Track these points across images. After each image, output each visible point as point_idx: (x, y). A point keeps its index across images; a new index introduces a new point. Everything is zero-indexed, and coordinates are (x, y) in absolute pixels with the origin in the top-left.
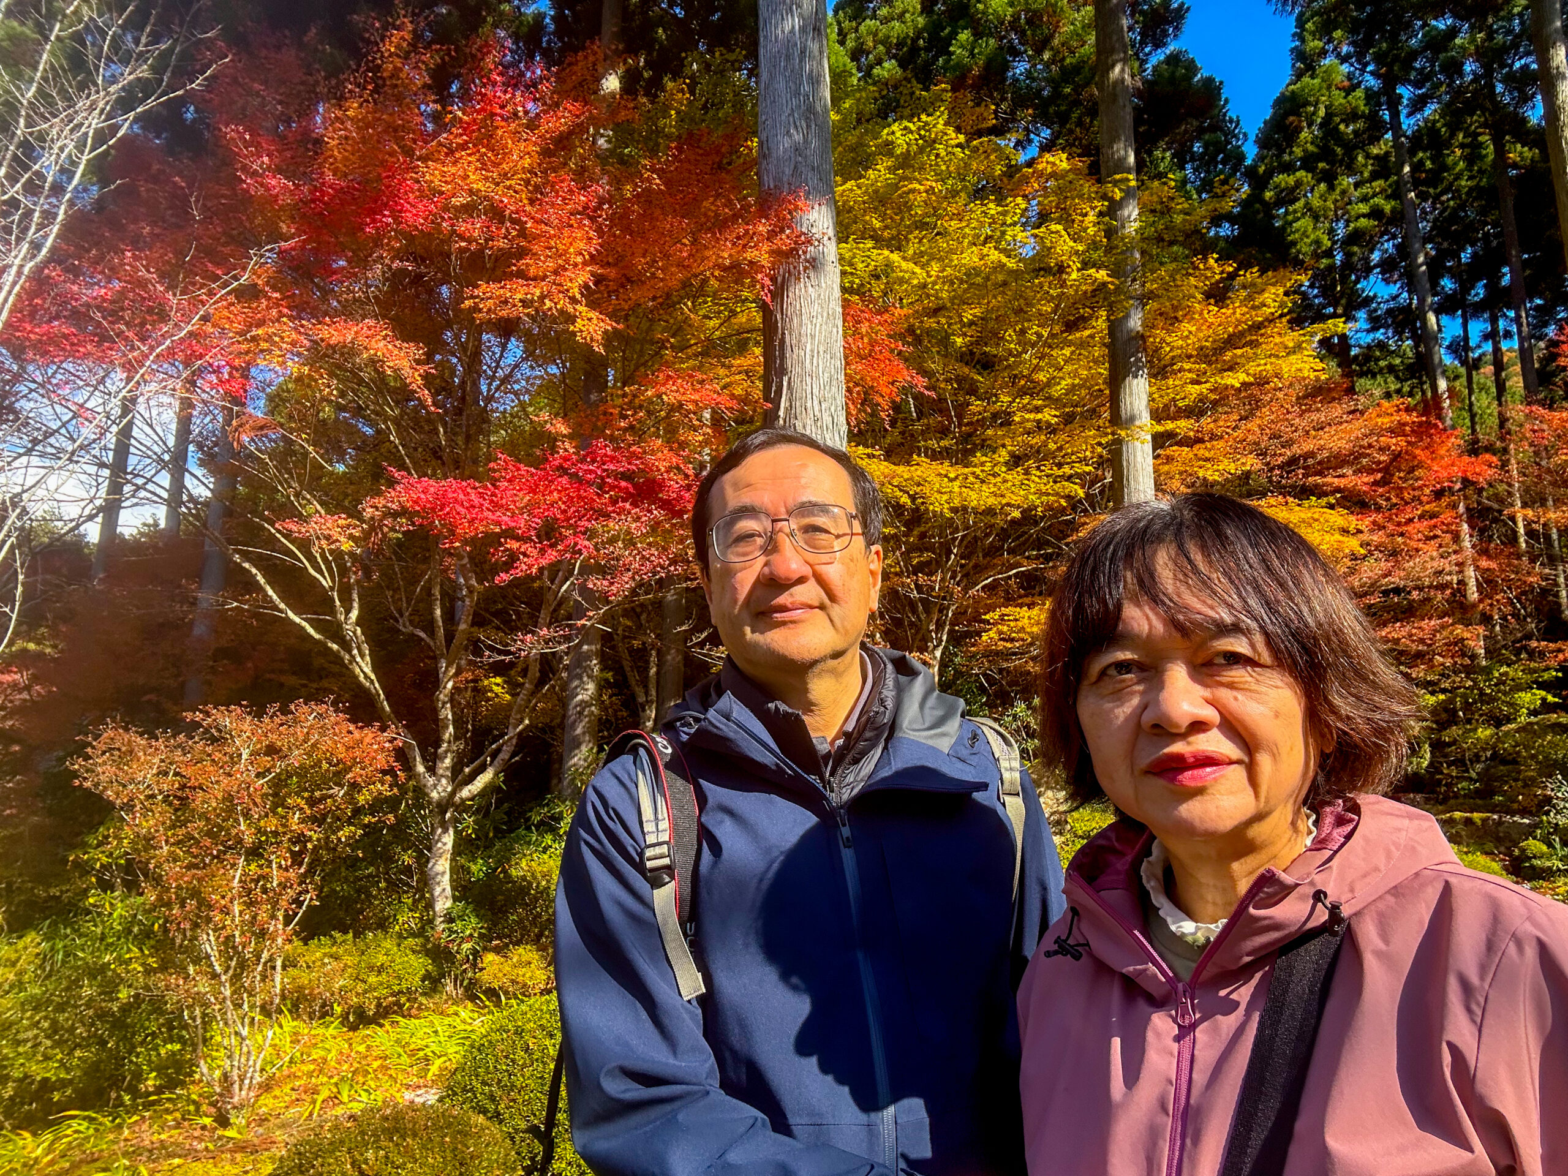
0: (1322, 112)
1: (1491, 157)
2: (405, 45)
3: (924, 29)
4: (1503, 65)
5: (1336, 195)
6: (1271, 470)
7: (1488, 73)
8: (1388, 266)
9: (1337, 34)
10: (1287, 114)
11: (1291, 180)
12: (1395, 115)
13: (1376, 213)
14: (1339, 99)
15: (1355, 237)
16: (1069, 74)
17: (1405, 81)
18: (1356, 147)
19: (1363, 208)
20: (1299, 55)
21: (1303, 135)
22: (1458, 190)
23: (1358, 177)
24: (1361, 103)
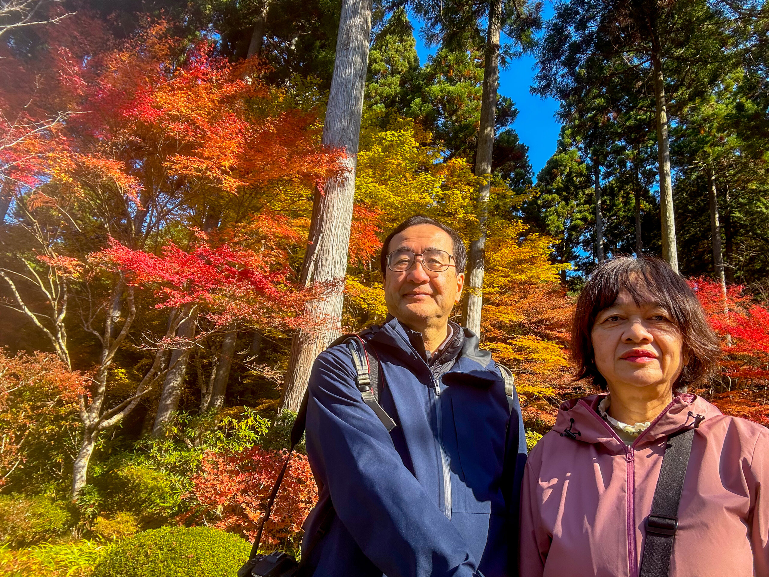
0: (568, 170)
1: (633, 204)
2: (161, 33)
3: (399, 93)
4: (642, 167)
5: (568, 208)
6: (531, 324)
7: (636, 168)
8: (586, 243)
9: (578, 138)
10: (553, 168)
11: (550, 197)
12: (597, 178)
13: (584, 219)
14: (575, 166)
15: (574, 228)
16: (463, 128)
17: (603, 165)
18: (579, 188)
19: (579, 216)
20: (561, 143)
21: (558, 178)
22: (619, 216)
23: (578, 202)
24: (585, 170)
